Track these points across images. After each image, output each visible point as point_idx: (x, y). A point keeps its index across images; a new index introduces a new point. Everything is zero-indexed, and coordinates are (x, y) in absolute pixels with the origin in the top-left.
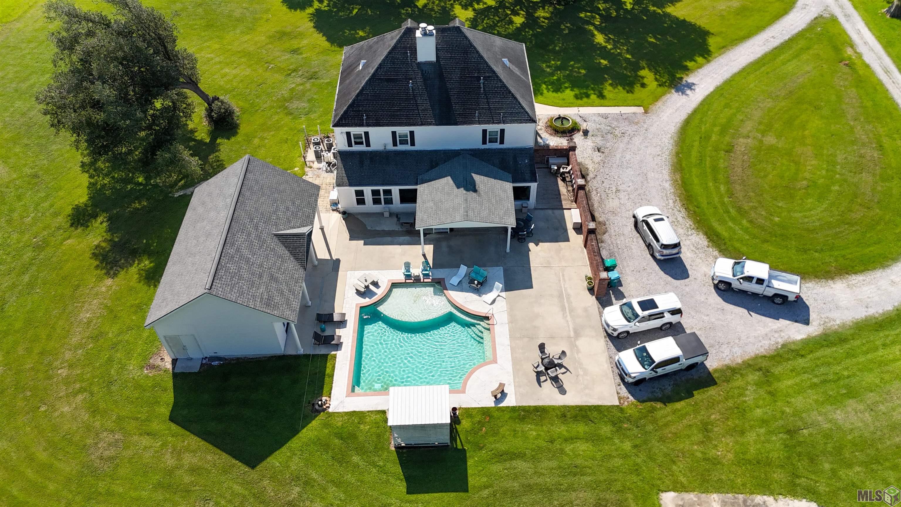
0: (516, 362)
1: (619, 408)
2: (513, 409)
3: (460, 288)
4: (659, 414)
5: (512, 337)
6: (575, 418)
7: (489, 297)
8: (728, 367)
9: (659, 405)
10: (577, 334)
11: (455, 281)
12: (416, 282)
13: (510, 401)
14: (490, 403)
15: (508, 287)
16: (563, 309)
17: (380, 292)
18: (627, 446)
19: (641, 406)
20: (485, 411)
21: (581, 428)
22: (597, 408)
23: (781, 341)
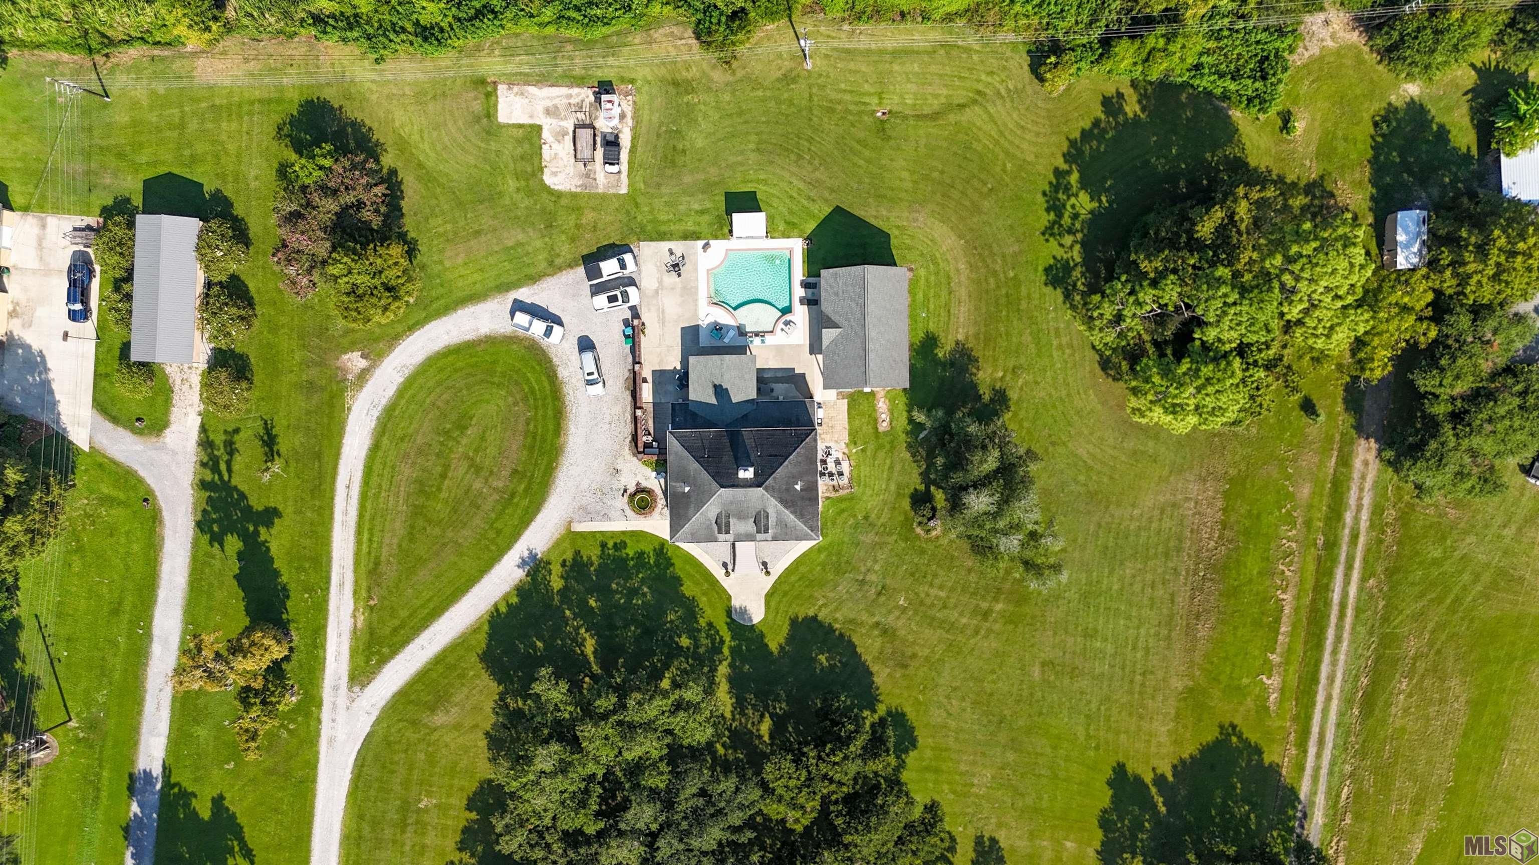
0: (696, 270)
1: (639, 240)
2: (698, 238)
3: (729, 328)
4: (618, 237)
5: (697, 288)
6: (665, 234)
7: (710, 320)
8: (572, 268)
9: (618, 243)
10: (657, 292)
11: (732, 333)
12: (757, 334)
13: (701, 243)
14: (711, 242)
15: (696, 328)
16: (663, 311)
17: (780, 325)
18: (639, 218)
19: (628, 242)
20: (716, 238)
21: (663, 228)
22: (652, 240)
23: (535, 287)
